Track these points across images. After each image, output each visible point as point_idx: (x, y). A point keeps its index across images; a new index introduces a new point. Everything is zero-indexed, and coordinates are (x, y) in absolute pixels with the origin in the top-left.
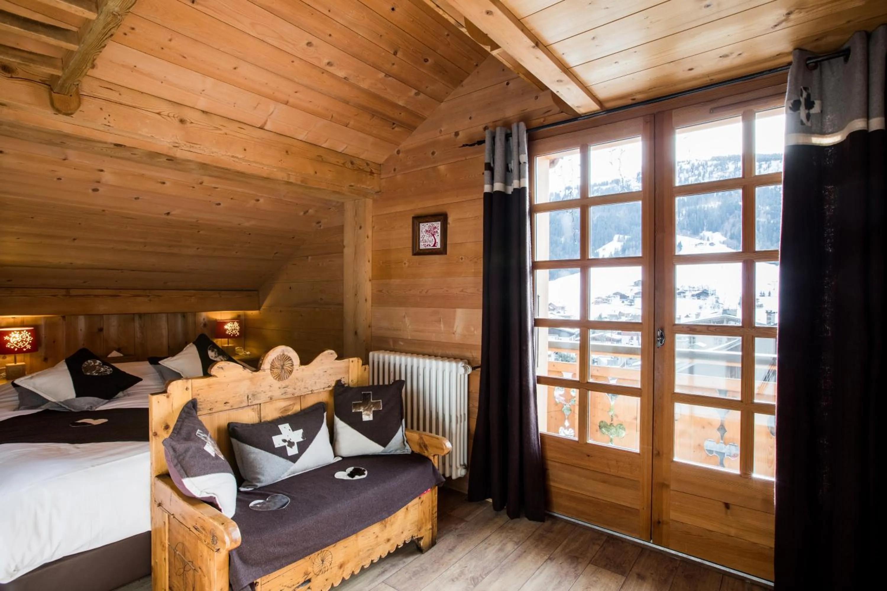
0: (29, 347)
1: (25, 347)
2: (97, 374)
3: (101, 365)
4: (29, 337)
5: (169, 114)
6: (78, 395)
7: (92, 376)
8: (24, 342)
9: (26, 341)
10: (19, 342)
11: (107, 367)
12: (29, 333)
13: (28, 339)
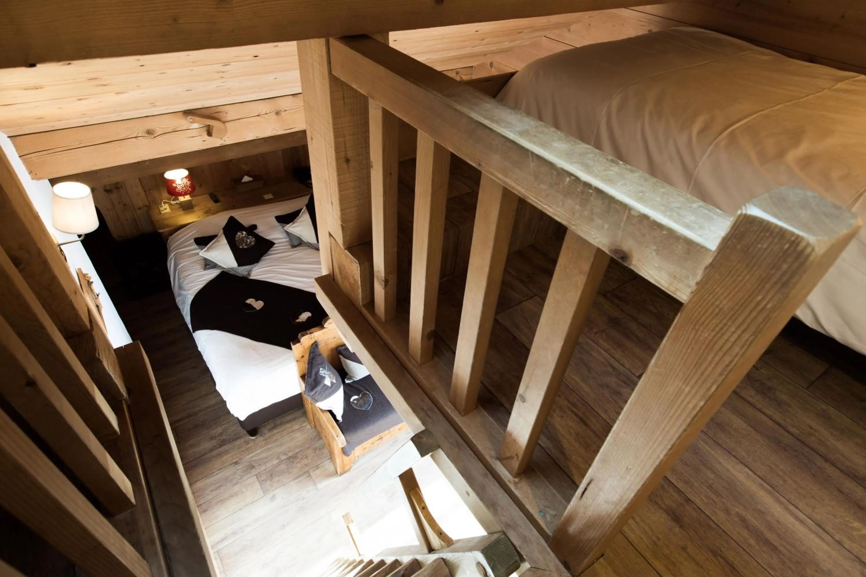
0: (190, 189)
1: (188, 190)
2: (246, 247)
3: (247, 236)
4: (188, 182)
5: (266, 111)
6: (239, 265)
7: (243, 249)
8: (186, 187)
9: (187, 186)
10: (183, 188)
11: (251, 237)
12: (187, 179)
13: (188, 184)
